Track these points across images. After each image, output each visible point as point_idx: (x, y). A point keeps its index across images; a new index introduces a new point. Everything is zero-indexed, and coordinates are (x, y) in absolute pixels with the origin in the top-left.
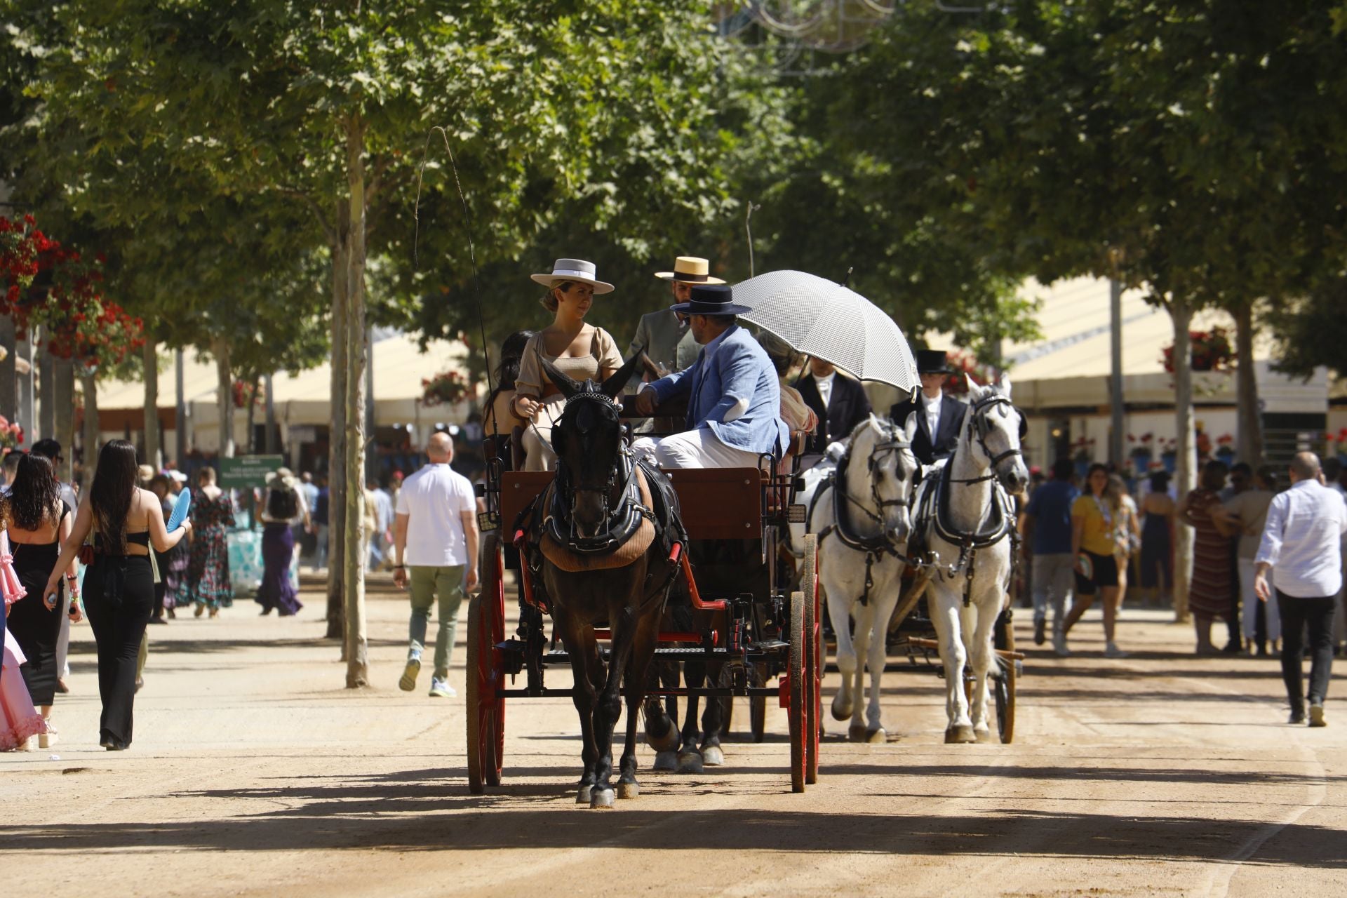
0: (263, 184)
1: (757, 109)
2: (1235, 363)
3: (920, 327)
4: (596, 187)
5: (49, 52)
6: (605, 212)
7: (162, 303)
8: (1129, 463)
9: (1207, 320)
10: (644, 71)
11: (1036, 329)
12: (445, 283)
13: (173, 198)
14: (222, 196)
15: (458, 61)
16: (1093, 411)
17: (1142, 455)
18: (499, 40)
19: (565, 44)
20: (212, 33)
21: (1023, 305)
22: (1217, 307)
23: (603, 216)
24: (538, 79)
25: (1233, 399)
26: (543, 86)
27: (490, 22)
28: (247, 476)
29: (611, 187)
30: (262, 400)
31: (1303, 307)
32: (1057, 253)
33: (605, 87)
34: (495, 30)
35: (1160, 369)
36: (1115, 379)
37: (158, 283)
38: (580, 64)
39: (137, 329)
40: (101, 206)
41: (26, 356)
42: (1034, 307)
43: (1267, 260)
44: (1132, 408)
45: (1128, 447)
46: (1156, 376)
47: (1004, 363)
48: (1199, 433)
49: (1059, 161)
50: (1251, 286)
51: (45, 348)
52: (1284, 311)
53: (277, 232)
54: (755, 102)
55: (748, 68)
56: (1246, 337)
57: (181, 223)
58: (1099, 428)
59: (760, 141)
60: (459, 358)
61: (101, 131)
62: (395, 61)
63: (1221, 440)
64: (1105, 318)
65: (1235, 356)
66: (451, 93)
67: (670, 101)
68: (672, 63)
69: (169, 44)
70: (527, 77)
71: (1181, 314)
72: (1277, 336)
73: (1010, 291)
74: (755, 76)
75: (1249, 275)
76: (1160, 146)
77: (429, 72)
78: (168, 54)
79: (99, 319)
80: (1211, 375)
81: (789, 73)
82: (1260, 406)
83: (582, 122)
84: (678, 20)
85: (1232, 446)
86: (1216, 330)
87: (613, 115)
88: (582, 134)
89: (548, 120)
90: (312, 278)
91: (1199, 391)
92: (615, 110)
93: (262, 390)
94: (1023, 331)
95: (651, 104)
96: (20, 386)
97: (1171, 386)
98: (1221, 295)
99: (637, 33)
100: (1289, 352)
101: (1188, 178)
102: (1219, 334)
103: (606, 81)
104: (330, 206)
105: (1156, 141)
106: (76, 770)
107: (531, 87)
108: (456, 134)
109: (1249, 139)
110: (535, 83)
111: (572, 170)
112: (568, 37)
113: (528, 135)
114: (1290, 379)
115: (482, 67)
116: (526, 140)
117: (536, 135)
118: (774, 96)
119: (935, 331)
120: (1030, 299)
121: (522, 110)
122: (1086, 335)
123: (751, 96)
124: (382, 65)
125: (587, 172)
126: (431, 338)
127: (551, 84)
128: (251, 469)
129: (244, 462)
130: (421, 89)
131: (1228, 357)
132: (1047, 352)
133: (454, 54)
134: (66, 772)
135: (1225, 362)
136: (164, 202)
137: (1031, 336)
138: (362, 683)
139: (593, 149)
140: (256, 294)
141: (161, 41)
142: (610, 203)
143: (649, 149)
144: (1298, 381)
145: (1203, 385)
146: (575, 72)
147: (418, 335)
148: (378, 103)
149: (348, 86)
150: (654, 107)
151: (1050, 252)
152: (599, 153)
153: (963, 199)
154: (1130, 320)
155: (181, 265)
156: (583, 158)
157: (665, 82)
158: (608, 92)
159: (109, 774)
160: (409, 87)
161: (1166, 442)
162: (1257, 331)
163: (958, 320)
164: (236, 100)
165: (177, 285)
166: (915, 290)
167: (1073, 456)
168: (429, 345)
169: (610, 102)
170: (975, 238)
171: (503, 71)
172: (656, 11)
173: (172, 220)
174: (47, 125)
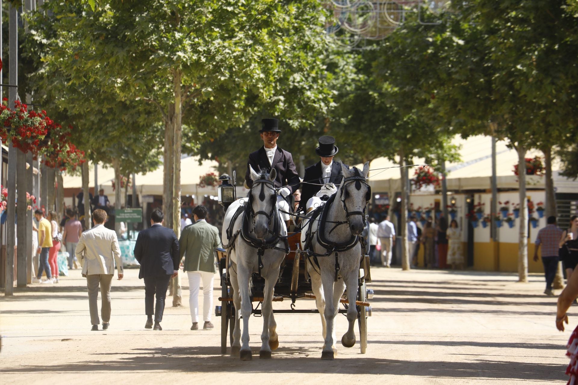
0: (138, 96)
1: (342, 63)
2: (544, 172)
3: (411, 156)
4: (276, 98)
5: (49, 42)
6: (279, 108)
7: (92, 145)
8: (499, 213)
9: (532, 154)
10: (297, 50)
11: (460, 158)
12: (212, 137)
13: (100, 102)
14: (121, 102)
15: (220, 47)
16: (484, 191)
17: (505, 210)
18: (237, 38)
19: (265, 40)
20: (119, 35)
21: (455, 147)
22: (537, 148)
23: (278, 110)
24: (253, 55)
25: (544, 187)
26: (255, 57)
27: (233, 31)
28: (127, 217)
29: (282, 98)
30: (131, 185)
31: (573, 148)
32: (469, 125)
33: (280, 57)
34: (236, 34)
35: (513, 174)
36: (493, 178)
37: (91, 136)
38: (270, 47)
39: (82, 156)
40: (71, 105)
41: (37, 167)
42: (459, 148)
43: (558, 130)
44: (500, 190)
45: (499, 207)
46: (511, 177)
47: (446, 171)
48: (529, 201)
49: (470, 87)
50: (551, 140)
51: (44, 163)
52: (565, 150)
53: (143, 116)
54: (341, 60)
55: (338, 46)
56: (549, 161)
57: (104, 112)
58: (486, 198)
59: (342, 77)
60: (215, 167)
61: (73, 75)
62: (194, 47)
63: (538, 204)
64: (490, 152)
65: (545, 168)
66: (218, 60)
67: (307, 63)
68: (308, 47)
69: (101, 40)
70: (249, 54)
71: (521, 151)
72: (562, 160)
73: (449, 141)
74: (340, 49)
75: (550, 136)
76: (513, 82)
77: (208, 52)
78: (101, 44)
79: (68, 152)
80: (534, 177)
81: (355, 49)
82: (555, 190)
83: (271, 71)
84: (311, 29)
85: (543, 206)
86: (536, 158)
87: (284, 68)
88: (271, 76)
89: (257, 72)
90: (155, 134)
91: (529, 184)
92: (285, 66)
93: (131, 180)
94: (454, 158)
95: (300, 64)
96: (34, 180)
97: (517, 181)
98: (538, 144)
99: (294, 34)
100: (567, 167)
101: (525, 96)
102: (538, 159)
103: (281, 54)
104: (165, 106)
105: (511, 80)
106: (67, 340)
107: (251, 58)
108: (219, 77)
109: (549, 80)
110: (252, 56)
111: (266, 91)
112: (266, 37)
113: (249, 78)
114: (567, 179)
115: (230, 49)
116: (248, 80)
117: (252, 78)
118: (349, 57)
119: (417, 157)
120: (457, 144)
121: (246, 67)
122: (481, 159)
123: (339, 57)
124: (189, 49)
125: (273, 92)
126: (204, 159)
127: (259, 56)
128: (128, 214)
129: (126, 211)
130: (205, 59)
131: (541, 169)
132: (464, 166)
133: (219, 44)
134: (63, 340)
135: (540, 171)
136: (97, 104)
137: (457, 160)
138: (179, 305)
139: (275, 82)
140: (132, 141)
141: (97, 38)
142: (281, 104)
143: (299, 82)
144: (571, 179)
145: (530, 181)
146: (269, 51)
147: (198, 157)
148: (187, 65)
149: (175, 58)
150: (300, 65)
151: (467, 126)
152: (278, 84)
153: (429, 102)
154: (500, 153)
155: (101, 129)
156: (271, 86)
157: (305, 54)
158: (282, 59)
159: (80, 341)
160: (200, 58)
161: (515, 205)
162: (554, 158)
163: (427, 153)
164: (128, 63)
165: (99, 137)
166: (409, 141)
167: (475, 210)
168: (203, 162)
169: (282, 63)
170: (434, 119)
171: (239, 51)
172: (302, 25)
173: (100, 112)
174: (48, 72)
